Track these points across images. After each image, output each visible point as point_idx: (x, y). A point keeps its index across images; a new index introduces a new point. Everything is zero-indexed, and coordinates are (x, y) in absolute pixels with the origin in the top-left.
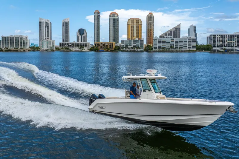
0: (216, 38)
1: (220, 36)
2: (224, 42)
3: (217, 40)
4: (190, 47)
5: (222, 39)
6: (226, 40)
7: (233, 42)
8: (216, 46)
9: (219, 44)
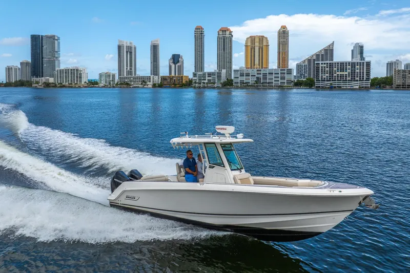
0: (320, 68)
1: (325, 65)
2: (331, 73)
3: (322, 71)
4: (283, 81)
5: (328, 69)
6: (335, 71)
7: (345, 73)
8: (320, 79)
9: (324, 77)
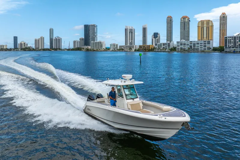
0: (228, 40)
1: (231, 38)
2: (235, 43)
4: (205, 48)
5: (233, 41)
6: (237, 42)
9: (230, 45)
